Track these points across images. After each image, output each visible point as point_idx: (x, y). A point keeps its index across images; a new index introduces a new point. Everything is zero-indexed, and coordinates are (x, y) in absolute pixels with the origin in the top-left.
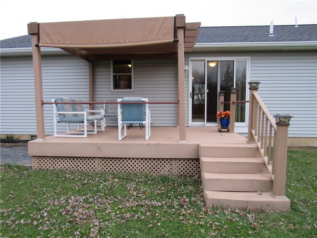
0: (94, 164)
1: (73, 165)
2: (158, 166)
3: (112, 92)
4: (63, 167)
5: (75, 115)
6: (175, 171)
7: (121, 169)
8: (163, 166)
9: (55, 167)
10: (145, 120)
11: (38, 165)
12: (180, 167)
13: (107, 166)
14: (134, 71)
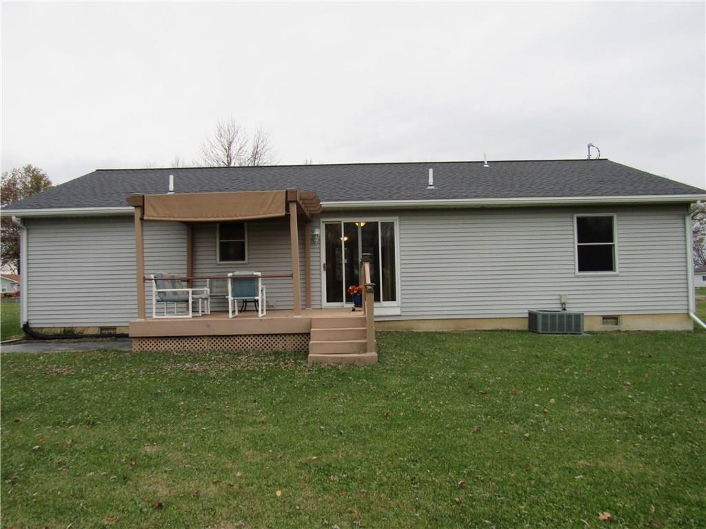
0: (203, 343)
1: (179, 346)
2: (272, 343)
3: (219, 265)
4: (168, 348)
5: (175, 293)
6: (290, 347)
7: (232, 347)
8: (276, 343)
9: (159, 349)
10: (258, 296)
11: (139, 347)
12: (294, 342)
13: (217, 345)
14: (248, 237)
